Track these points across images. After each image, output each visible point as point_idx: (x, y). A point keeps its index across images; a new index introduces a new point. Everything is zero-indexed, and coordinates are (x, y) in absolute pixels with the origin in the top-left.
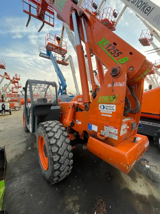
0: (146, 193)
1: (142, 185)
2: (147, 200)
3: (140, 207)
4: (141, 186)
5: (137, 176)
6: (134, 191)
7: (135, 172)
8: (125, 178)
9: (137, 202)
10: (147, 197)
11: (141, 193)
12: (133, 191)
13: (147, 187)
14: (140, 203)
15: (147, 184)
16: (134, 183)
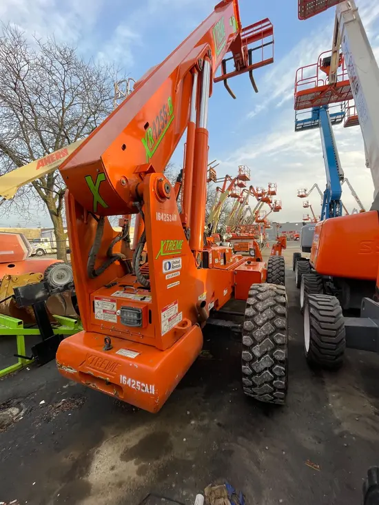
0: (95, 477)
1: (115, 471)
2: (79, 477)
3: (66, 459)
4: (113, 468)
5: (143, 463)
6: (99, 451)
7: (157, 458)
8: (131, 434)
9: (75, 454)
10: (85, 479)
11: (96, 464)
12: (99, 449)
13: (113, 484)
14: (73, 459)
15: (120, 485)
16: (121, 452)
